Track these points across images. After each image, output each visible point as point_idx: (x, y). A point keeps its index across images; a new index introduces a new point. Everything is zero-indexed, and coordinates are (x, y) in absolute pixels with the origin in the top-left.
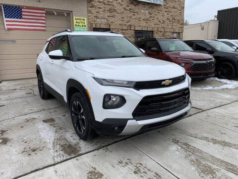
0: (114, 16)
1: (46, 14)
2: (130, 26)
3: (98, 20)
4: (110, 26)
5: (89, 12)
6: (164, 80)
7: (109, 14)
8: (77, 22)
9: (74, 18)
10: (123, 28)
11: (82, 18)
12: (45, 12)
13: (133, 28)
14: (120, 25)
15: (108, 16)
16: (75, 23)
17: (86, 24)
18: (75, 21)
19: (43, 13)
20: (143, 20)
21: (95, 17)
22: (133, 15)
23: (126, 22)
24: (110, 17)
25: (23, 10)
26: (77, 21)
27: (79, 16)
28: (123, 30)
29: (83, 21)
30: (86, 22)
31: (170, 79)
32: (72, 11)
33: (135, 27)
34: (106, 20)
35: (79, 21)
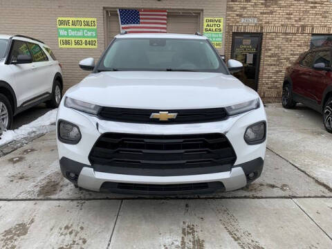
0: (271, 13)
2: (303, 27)
3: (243, 20)
4: (262, 28)
5: (230, 8)
6: (157, 111)
7: (263, 9)
8: (208, 25)
9: (205, 19)
10: (288, 31)
11: (216, 19)
12: (166, 14)
13: (308, 30)
14: (282, 25)
15: (261, 13)
16: (205, 27)
17: (221, 27)
18: (205, 24)
21: (237, 15)
22: (312, 7)
23: (296, 21)
24: (265, 13)
25: (140, 13)
26: (209, 23)
27: (212, 16)
28: (286, 34)
29: (218, 23)
30: (221, 24)
31: (170, 111)
32: (202, 10)
33: (313, 29)
34: (256, 20)
35: (211, 23)
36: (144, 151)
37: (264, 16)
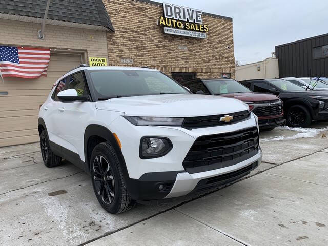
0: (142, 55)
1: (50, 55)
2: (165, 67)
3: (122, 61)
5: (110, 50)
6: (223, 115)
7: (136, 52)
9: (90, 58)
11: (100, 59)
12: (49, 52)
13: (169, 69)
15: (135, 55)
18: (91, 63)
19: (48, 54)
20: (182, 59)
21: (117, 56)
22: (168, 53)
23: (160, 62)
24: (138, 56)
25: (19, 51)
26: (94, 62)
27: (97, 56)
29: (102, 62)
31: (230, 114)
32: (86, 51)
33: (171, 68)
34: (132, 61)
35: (96, 62)
36: (225, 147)
37: (138, 57)
